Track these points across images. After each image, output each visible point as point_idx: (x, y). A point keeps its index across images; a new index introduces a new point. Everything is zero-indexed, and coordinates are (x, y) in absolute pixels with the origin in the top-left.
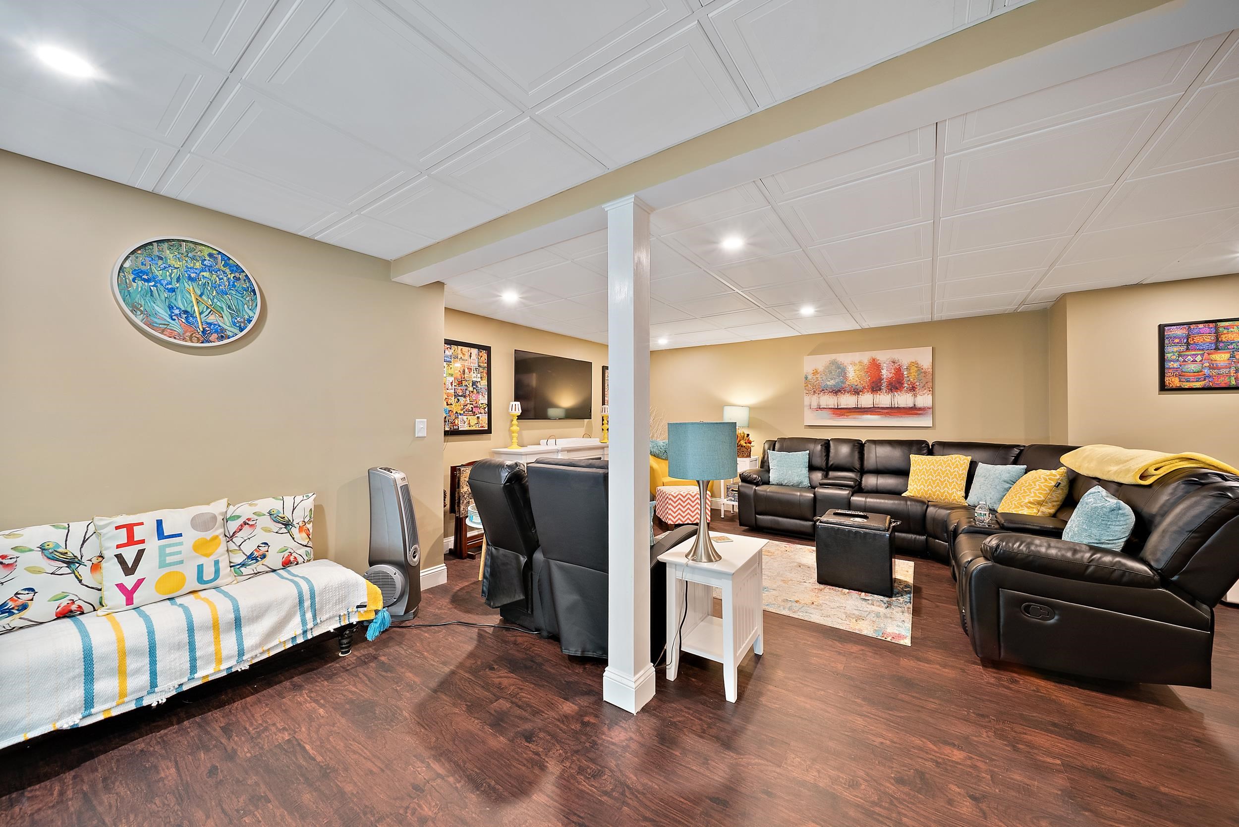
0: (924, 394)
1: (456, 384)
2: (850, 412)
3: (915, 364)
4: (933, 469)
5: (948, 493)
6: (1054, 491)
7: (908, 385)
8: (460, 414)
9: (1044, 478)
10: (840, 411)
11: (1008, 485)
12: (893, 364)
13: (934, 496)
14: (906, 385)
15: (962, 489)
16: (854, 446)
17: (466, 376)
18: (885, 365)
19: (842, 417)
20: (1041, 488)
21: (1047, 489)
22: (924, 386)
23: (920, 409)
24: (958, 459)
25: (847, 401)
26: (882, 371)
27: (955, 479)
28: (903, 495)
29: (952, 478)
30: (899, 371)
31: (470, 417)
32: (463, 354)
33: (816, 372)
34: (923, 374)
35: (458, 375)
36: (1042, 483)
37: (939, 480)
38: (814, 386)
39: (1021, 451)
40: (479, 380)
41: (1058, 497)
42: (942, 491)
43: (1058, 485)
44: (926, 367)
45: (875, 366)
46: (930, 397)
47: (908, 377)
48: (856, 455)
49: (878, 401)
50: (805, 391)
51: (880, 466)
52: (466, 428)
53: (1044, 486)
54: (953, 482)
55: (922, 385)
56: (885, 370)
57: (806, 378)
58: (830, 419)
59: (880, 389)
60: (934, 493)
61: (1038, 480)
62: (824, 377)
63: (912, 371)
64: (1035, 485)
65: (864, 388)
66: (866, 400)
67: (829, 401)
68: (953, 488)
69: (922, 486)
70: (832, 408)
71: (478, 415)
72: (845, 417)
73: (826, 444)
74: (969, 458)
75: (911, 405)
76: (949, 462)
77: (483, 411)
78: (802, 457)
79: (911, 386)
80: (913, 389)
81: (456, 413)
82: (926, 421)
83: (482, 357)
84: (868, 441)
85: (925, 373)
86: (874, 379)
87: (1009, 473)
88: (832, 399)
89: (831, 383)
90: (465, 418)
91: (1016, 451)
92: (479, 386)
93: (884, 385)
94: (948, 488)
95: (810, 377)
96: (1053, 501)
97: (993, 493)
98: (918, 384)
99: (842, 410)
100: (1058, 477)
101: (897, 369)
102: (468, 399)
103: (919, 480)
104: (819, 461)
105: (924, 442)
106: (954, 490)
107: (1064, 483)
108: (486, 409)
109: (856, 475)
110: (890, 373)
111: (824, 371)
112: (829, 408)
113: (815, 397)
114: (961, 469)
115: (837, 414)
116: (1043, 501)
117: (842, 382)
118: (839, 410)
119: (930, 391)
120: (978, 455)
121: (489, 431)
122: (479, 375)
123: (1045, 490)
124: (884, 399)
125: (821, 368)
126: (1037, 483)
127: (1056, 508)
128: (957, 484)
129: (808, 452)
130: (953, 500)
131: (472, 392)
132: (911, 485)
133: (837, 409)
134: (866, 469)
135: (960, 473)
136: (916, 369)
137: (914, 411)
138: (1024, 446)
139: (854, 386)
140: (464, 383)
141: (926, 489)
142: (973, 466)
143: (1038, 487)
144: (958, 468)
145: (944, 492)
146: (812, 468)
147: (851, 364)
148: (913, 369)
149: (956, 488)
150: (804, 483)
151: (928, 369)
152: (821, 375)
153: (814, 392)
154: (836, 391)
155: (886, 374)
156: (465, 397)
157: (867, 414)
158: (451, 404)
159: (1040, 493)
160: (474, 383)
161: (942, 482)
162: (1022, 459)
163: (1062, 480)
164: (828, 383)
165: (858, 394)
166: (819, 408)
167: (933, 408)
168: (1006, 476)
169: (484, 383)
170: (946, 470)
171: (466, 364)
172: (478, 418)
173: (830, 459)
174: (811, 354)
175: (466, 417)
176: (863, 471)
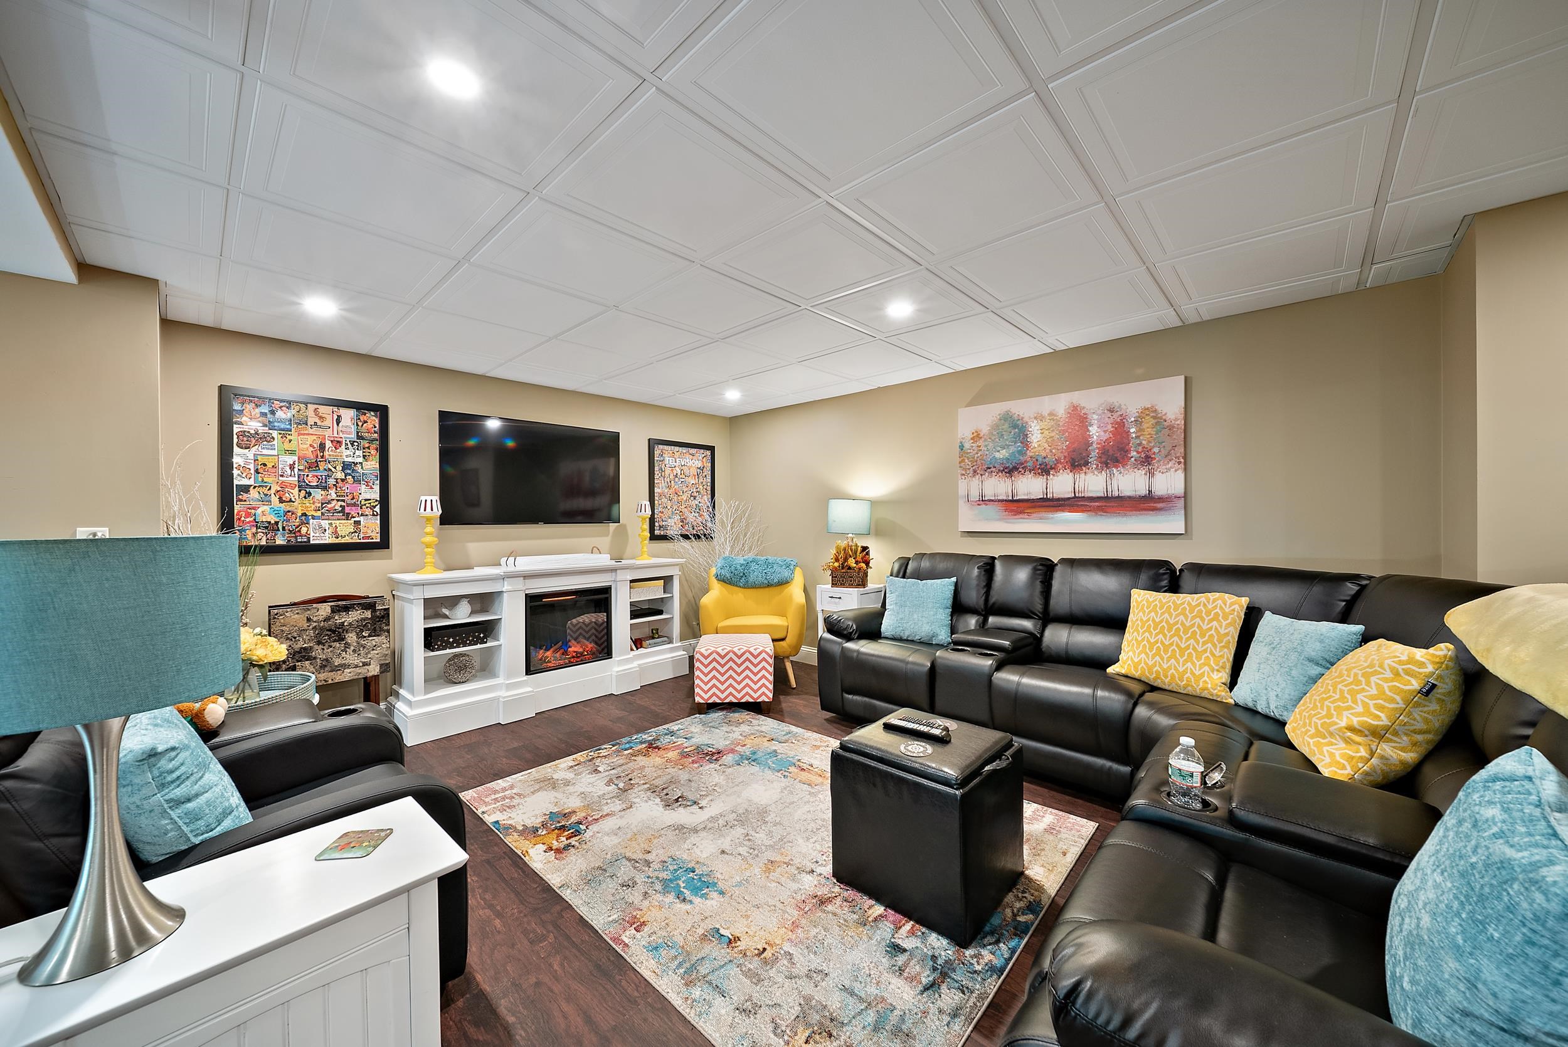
0: (1168, 470)
1: (301, 467)
2: (1034, 507)
3: (1151, 412)
4: (1167, 622)
5: (1193, 673)
6: (1417, 705)
7: (1138, 452)
8: (314, 517)
9: (1392, 669)
10: (1017, 506)
11: (1315, 670)
12: (1109, 415)
13: (1166, 677)
14: (1134, 454)
15: (1223, 667)
16: (1035, 569)
17: (326, 453)
18: (1095, 417)
19: (1021, 516)
20: (1381, 694)
21: (1398, 698)
22: (1169, 454)
23: (1161, 499)
24: (1220, 602)
25: (1030, 486)
26: (1090, 429)
27: (1209, 645)
28: (1110, 670)
29: (1204, 643)
30: (1120, 428)
31: (338, 522)
32: (321, 418)
33: (976, 437)
34: (1166, 431)
35: (309, 454)
36: (1386, 680)
37: (1178, 645)
38: (974, 461)
39: (1363, 588)
40: (361, 460)
41: (1426, 721)
42: (1181, 670)
43: (1428, 690)
44: (1173, 417)
45: (1079, 418)
46: (1180, 475)
47: (1137, 437)
48: (1038, 587)
49: (1082, 485)
50: (960, 471)
51: (1076, 610)
52: (328, 539)
53: (1391, 689)
54: (1205, 651)
55: (1164, 452)
56: (1095, 427)
57: (962, 447)
58: (999, 520)
59: (1087, 463)
60: (1165, 671)
61: (1376, 673)
62: (991, 444)
63: (1145, 426)
64: (1368, 684)
65: (1058, 461)
66: (1062, 484)
67: (998, 487)
68: (1204, 664)
69: (1143, 655)
70: (1002, 501)
71: (357, 519)
72: (1025, 516)
73: (988, 566)
74: (1244, 601)
75: (1143, 491)
76: (1201, 607)
77: (368, 512)
78: (943, 588)
79: (1143, 455)
80: (1147, 460)
81: (304, 514)
82: (1173, 523)
83: (365, 422)
84: (1063, 561)
85: (1171, 428)
86: (1076, 445)
87: (1321, 641)
88: (1002, 482)
89: (1002, 454)
90: (325, 524)
91: (1352, 588)
92: (360, 470)
93: (1093, 454)
94: (1193, 663)
95: (967, 446)
96: (1415, 732)
97: (1283, 685)
98: (1156, 450)
99: (1021, 504)
100: (1430, 668)
101: (1117, 423)
102: (332, 492)
103: (1139, 643)
104: (972, 596)
105: (1165, 564)
106: (1206, 668)
107: (1448, 686)
108: (377, 509)
109: (1035, 626)
110: (1105, 432)
111: (991, 433)
112: (999, 501)
113: (975, 482)
114: (1224, 623)
115: (1012, 511)
116: (1387, 729)
117: (1021, 453)
118: (1016, 504)
119: (1179, 463)
120: (1265, 593)
121: (384, 543)
122: (359, 453)
123: (1393, 701)
124: (1093, 483)
125: (985, 430)
126: (1373, 679)
127: (1423, 750)
128: (1213, 654)
129: (954, 579)
130: (1204, 689)
131: (342, 480)
132: (1124, 651)
133: (1013, 501)
134: (1051, 614)
135: (1222, 631)
136: (1154, 421)
137: (1148, 503)
138: (1370, 578)
139: (1040, 459)
140: (322, 466)
141: (1150, 663)
142: (1252, 617)
143: (1374, 692)
144: (1218, 621)
145: (1185, 672)
146: (959, 608)
147: (1035, 418)
148: (1149, 422)
149: (1209, 665)
150: (940, 637)
151: (1176, 419)
152: (985, 440)
153: (975, 471)
154: (1011, 470)
155: (1097, 433)
156: (325, 488)
157: (1063, 511)
158: (291, 501)
159: (1381, 708)
160: (346, 466)
161: (1182, 651)
162: (1359, 609)
163: (1440, 677)
164: (997, 455)
165: (1048, 474)
166: (983, 501)
167: (1186, 496)
168: (1314, 649)
169: (373, 465)
170: (1193, 625)
171: (328, 433)
172: (358, 523)
173: (992, 593)
174: (970, 404)
175: (327, 522)
176: (1047, 618)
